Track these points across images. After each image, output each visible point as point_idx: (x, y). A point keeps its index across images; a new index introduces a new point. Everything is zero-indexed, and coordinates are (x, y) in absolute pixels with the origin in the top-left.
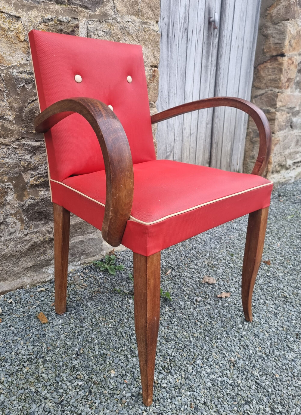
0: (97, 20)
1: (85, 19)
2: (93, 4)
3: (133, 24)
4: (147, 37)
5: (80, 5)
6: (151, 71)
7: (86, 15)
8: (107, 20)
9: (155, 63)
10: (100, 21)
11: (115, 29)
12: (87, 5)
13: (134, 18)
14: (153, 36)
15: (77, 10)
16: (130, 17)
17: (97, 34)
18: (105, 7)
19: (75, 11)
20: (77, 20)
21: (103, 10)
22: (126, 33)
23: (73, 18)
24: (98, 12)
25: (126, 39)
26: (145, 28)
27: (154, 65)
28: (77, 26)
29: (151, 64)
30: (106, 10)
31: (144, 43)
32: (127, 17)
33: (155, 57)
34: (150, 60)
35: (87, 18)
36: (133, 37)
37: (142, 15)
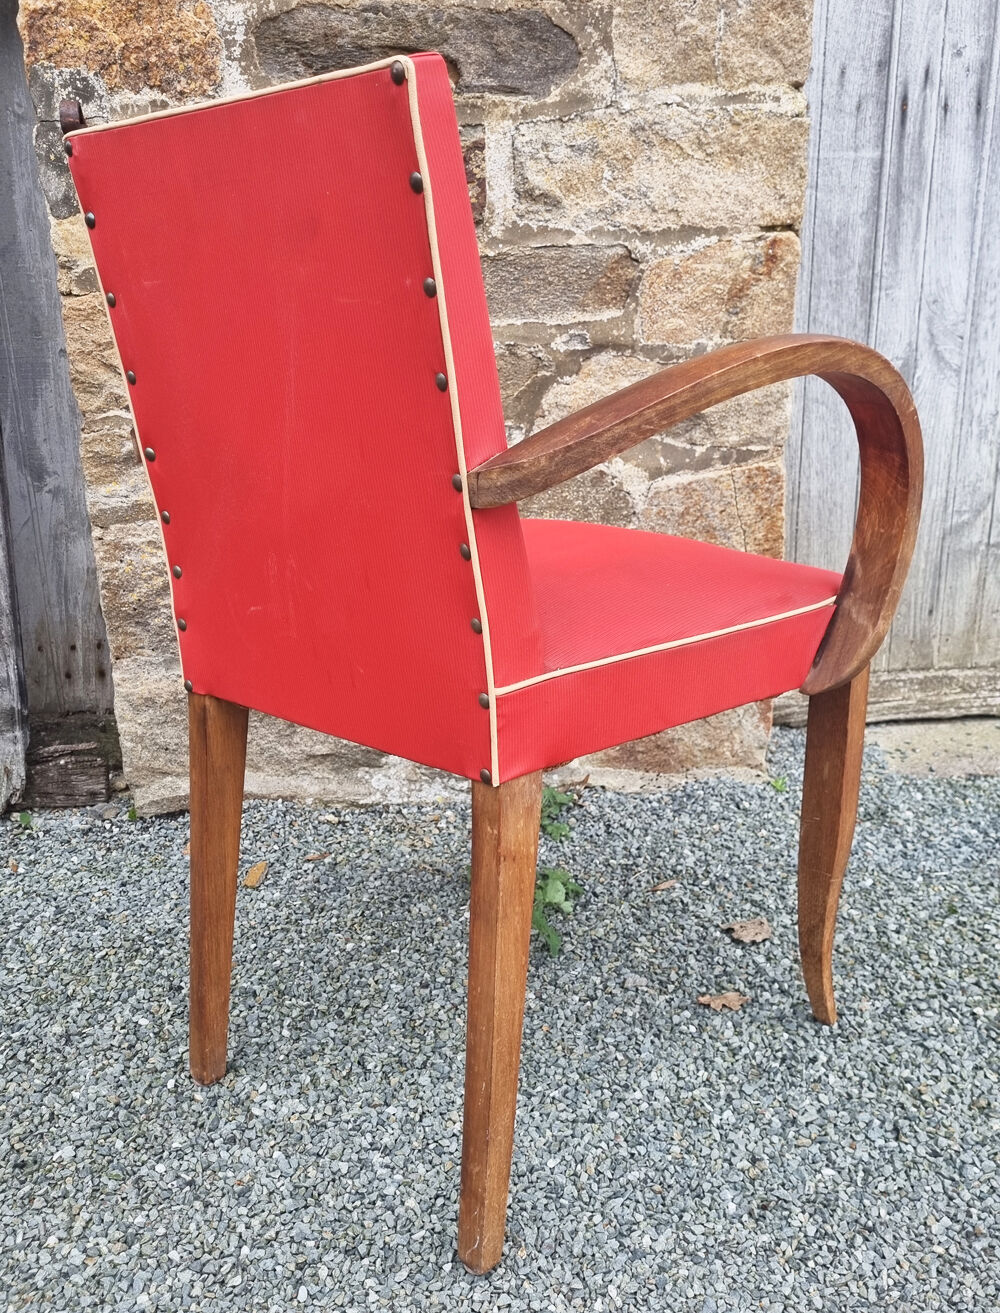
0: (548, 118)
1: (506, 122)
2: (538, 77)
3: (685, 107)
4: (744, 139)
5: (492, 89)
6: (761, 243)
7: (512, 111)
8: (586, 114)
9: (782, 215)
10: (560, 120)
11: (612, 135)
12: (517, 84)
13: (694, 88)
14: (774, 133)
15: (479, 102)
16: (676, 89)
17: (547, 157)
18: (582, 76)
19: (474, 106)
20: (480, 128)
21: (572, 86)
22: (655, 140)
23: (469, 125)
24: (555, 95)
25: (654, 158)
26: (737, 112)
27: (779, 223)
28: (479, 146)
29: (763, 223)
30: (585, 85)
31: (735, 159)
32: (662, 92)
33: (782, 197)
34: (756, 210)
35: (514, 118)
36: (681, 149)
37: (727, 77)
